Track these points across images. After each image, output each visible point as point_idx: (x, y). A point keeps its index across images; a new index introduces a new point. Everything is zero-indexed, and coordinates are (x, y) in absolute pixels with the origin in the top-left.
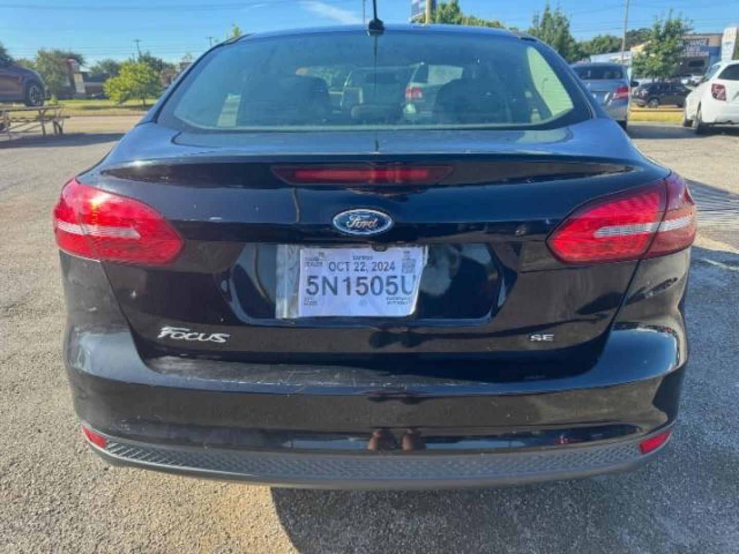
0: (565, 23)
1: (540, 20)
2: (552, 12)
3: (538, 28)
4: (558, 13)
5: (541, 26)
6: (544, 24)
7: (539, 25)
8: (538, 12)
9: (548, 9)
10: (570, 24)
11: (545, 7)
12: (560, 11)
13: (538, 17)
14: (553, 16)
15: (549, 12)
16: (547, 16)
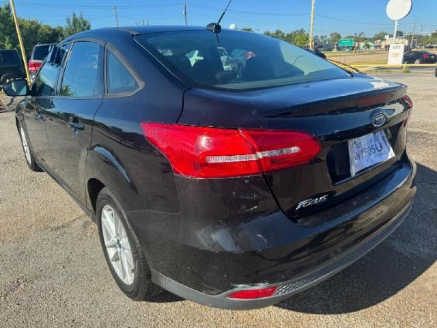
0: (88, 24)
1: (72, 21)
2: (78, 16)
3: (71, 27)
4: (82, 18)
5: (73, 25)
6: (74, 24)
7: (71, 24)
8: (69, 17)
9: (74, 15)
10: (91, 25)
11: (73, 14)
12: (83, 17)
13: (69, 20)
14: (78, 19)
15: (76, 17)
16: (75, 20)
